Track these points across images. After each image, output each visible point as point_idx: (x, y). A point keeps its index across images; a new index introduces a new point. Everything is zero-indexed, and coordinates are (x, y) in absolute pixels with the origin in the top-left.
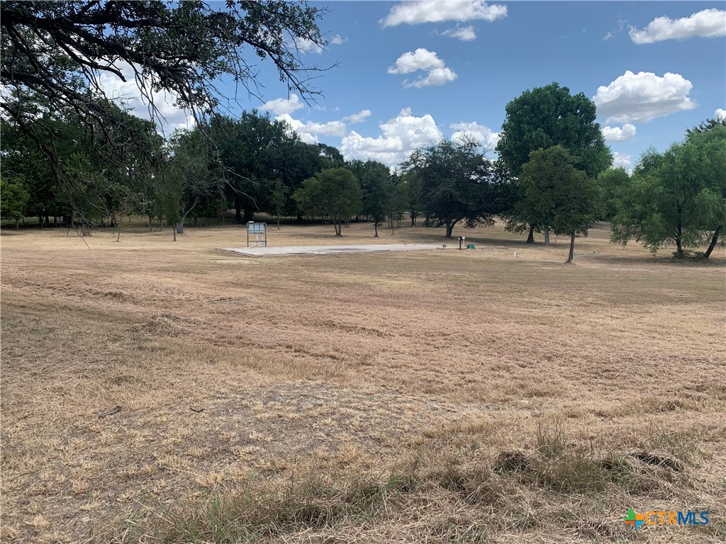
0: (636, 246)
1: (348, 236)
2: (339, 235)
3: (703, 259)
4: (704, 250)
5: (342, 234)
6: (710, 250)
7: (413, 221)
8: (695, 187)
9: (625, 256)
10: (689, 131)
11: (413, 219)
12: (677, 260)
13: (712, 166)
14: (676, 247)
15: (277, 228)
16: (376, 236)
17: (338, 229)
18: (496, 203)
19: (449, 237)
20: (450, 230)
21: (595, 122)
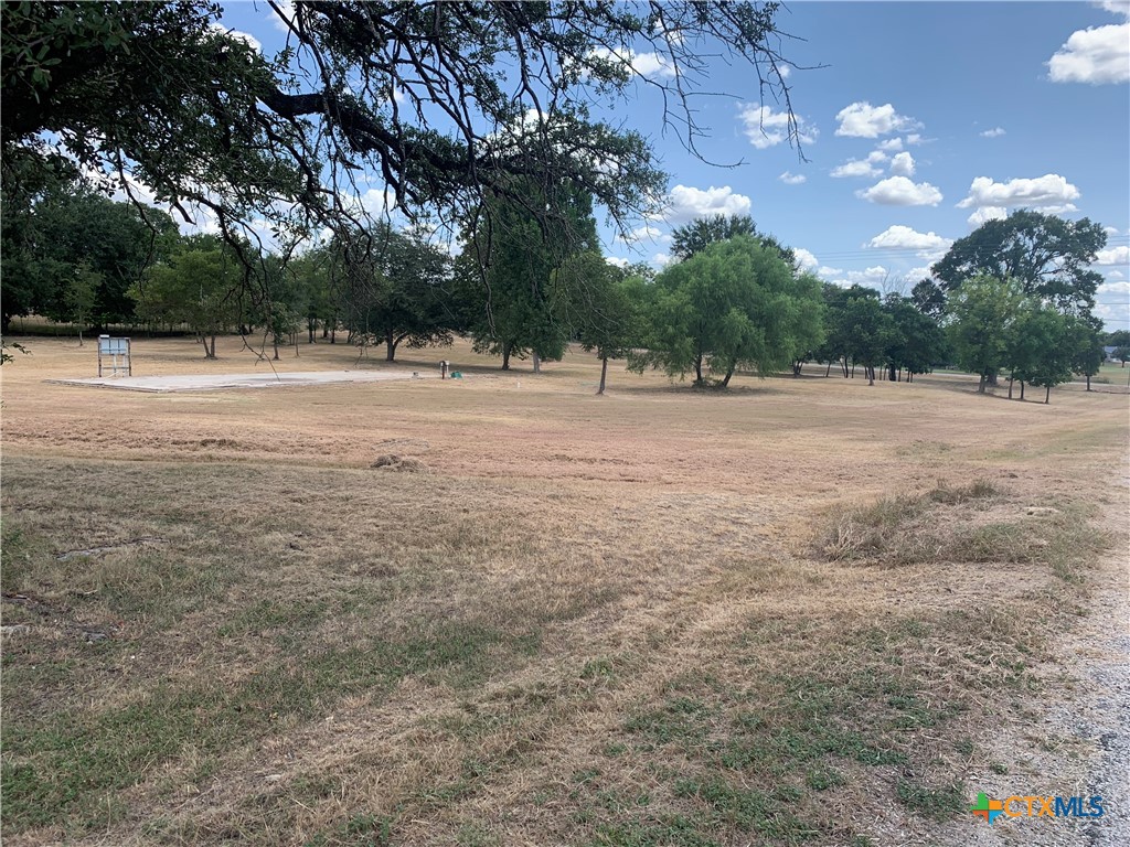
0: (655, 376)
1: (227, 359)
2: (211, 356)
3: (721, 388)
4: (722, 378)
5: (216, 354)
6: (728, 378)
7: (311, 335)
8: (720, 307)
9: (632, 386)
10: (675, 231)
11: (311, 330)
12: (698, 390)
13: (738, 283)
14: (695, 374)
15: (78, 344)
16: (276, 358)
17: (209, 346)
18: (462, 314)
19: (390, 361)
20: (392, 349)
21: (590, 216)
